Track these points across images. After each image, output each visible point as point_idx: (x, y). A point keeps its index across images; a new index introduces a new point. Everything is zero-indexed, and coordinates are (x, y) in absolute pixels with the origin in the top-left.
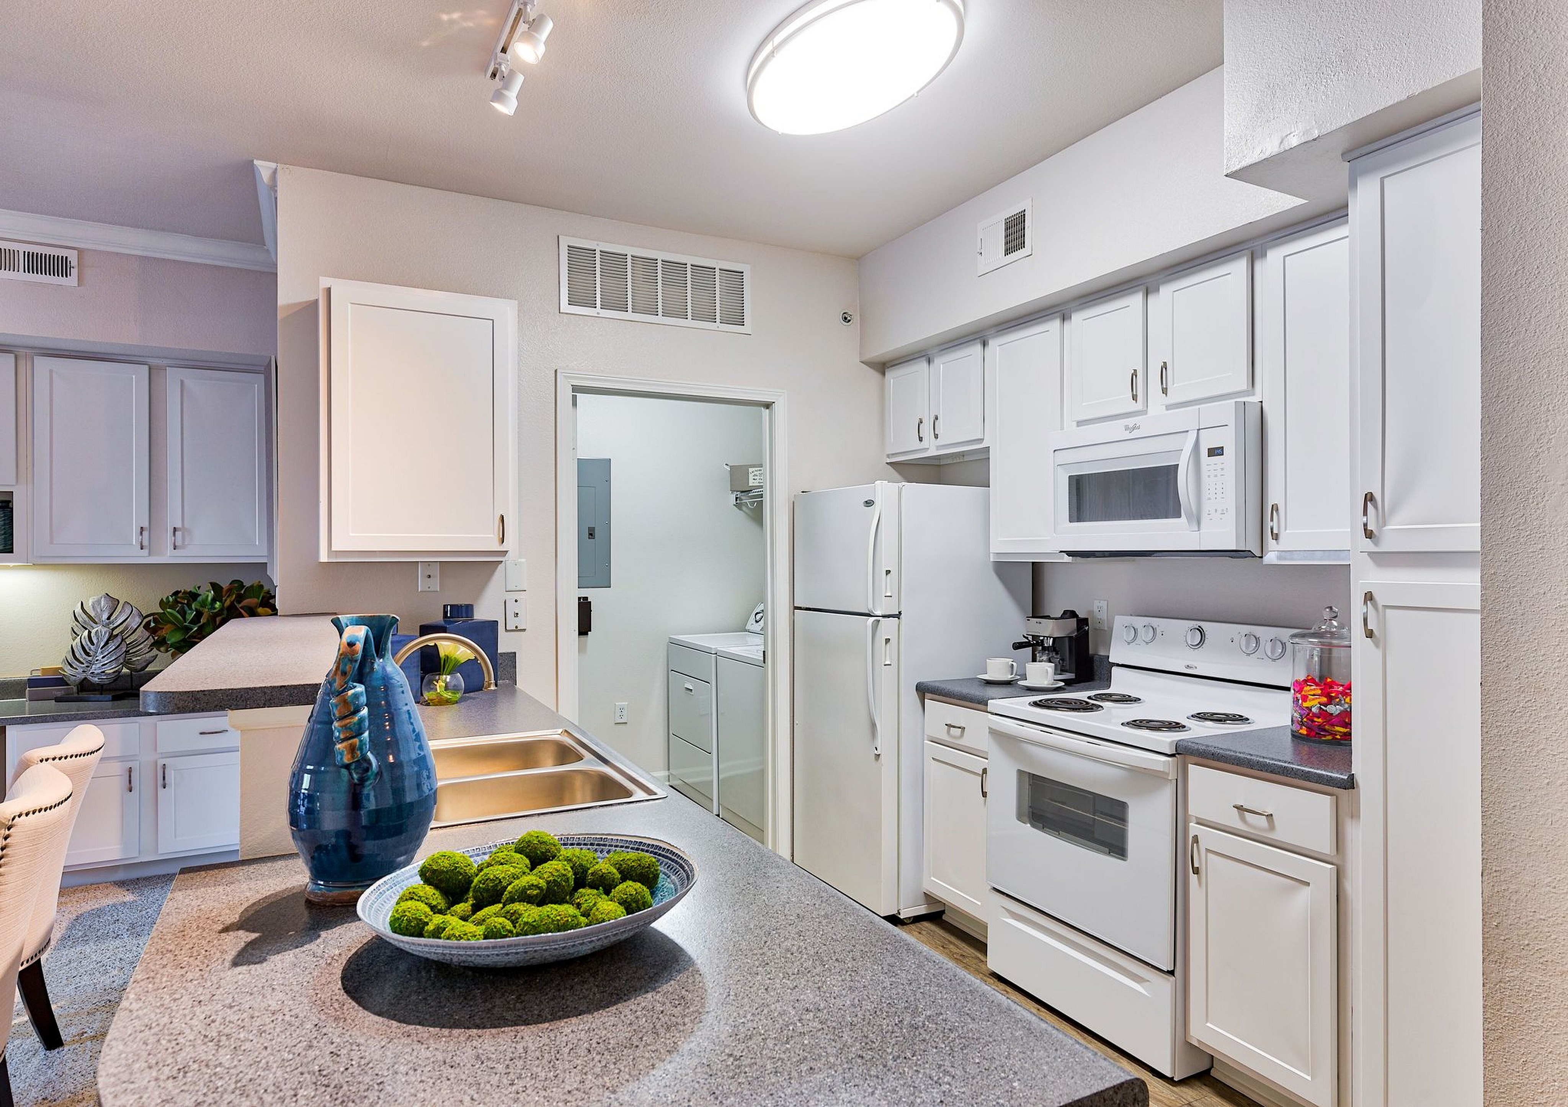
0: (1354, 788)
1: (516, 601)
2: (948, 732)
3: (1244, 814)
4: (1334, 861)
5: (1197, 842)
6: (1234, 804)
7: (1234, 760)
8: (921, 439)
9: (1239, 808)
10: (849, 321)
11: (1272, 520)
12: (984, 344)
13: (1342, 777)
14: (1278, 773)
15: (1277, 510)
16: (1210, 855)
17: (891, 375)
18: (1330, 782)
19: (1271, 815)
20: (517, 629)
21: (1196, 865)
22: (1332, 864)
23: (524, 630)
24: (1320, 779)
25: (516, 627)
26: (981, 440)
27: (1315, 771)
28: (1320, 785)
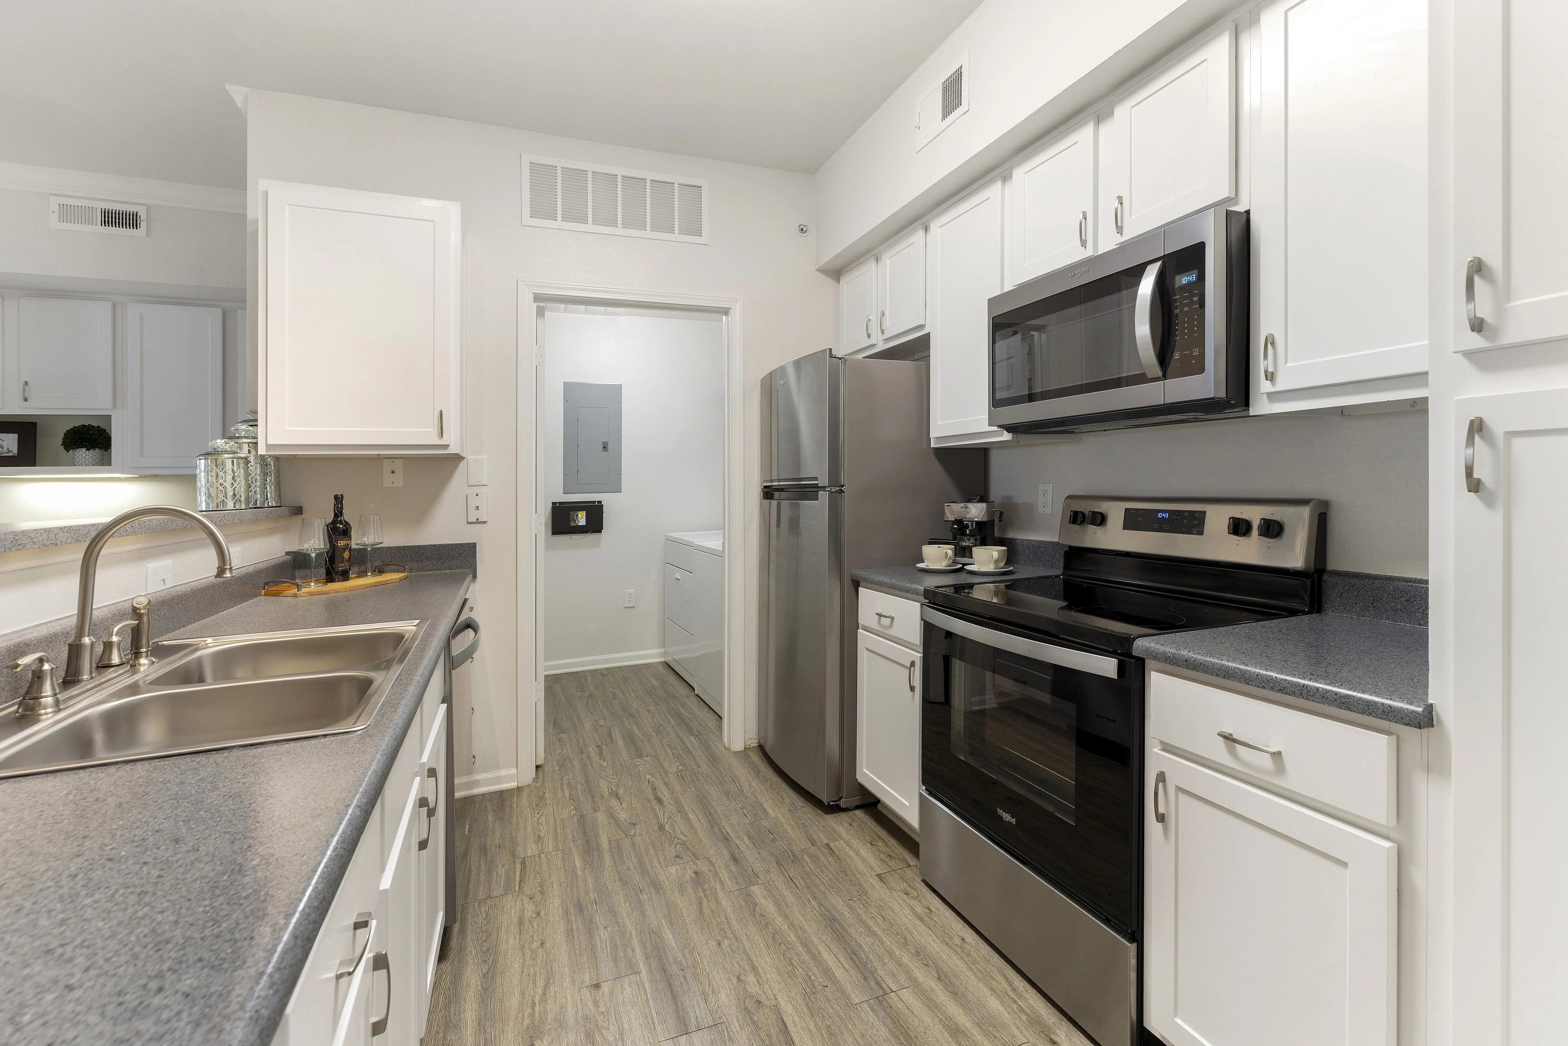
0: (1432, 726)
1: (477, 495)
2: (879, 621)
3: (1234, 748)
4: (1392, 834)
5: (1164, 781)
6: (1218, 731)
7: (1219, 670)
8: (869, 336)
9: (1228, 738)
10: (806, 232)
11: (1266, 357)
12: (926, 229)
13: (1412, 708)
14: (1293, 693)
15: (1273, 344)
16: (1181, 796)
17: (844, 280)
18: (1389, 714)
19: (1279, 753)
20: (478, 522)
21: (1161, 810)
22: (1388, 838)
23: (485, 522)
24: (1368, 709)
25: (477, 519)
26: (921, 327)
27: (1360, 695)
28: (1371, 717)
